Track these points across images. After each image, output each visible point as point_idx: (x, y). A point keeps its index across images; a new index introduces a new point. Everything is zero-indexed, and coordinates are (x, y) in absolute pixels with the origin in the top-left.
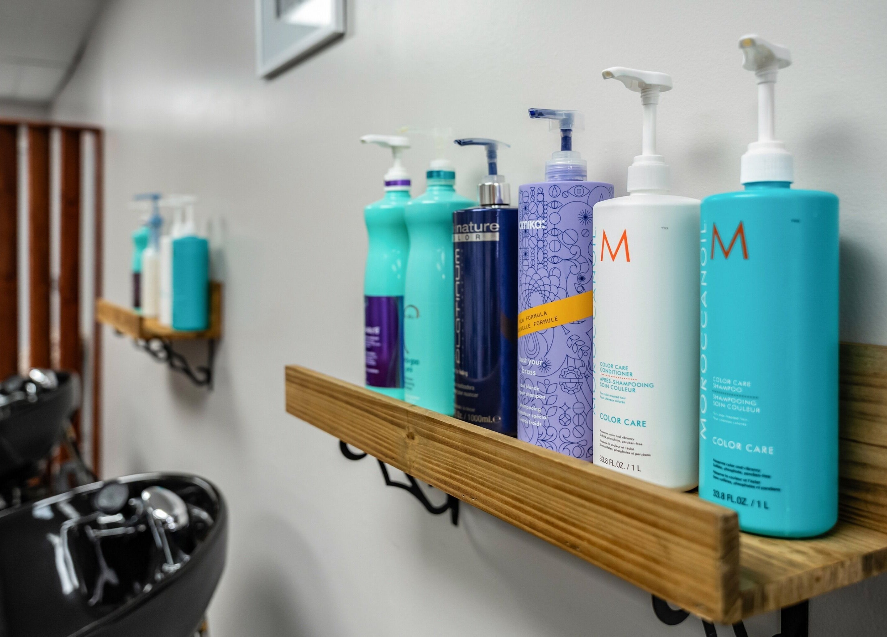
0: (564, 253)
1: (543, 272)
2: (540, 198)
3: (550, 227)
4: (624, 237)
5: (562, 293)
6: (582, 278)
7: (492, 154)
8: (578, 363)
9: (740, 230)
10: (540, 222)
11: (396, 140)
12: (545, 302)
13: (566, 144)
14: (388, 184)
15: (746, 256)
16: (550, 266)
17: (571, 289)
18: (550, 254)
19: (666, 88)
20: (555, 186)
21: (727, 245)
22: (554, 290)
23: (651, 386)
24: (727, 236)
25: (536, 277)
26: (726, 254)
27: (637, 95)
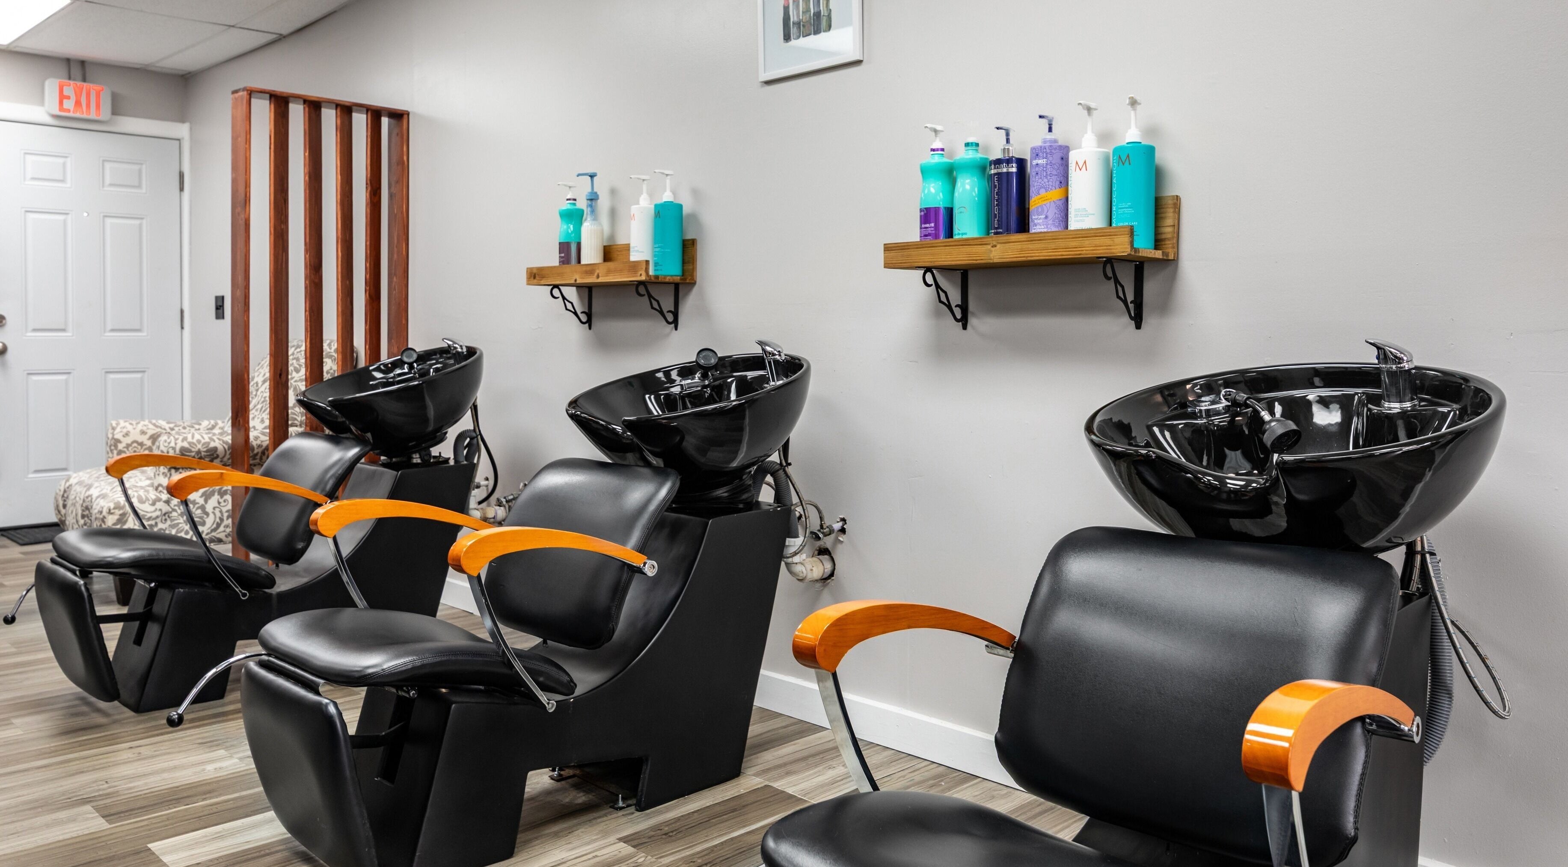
0: (1055, 172)
1: (1046, 180)
2: (1045, 150)
3: (1049, 162)
4: (1085, 162)
5: (1054, 188)
6: (1061, 183)
7: (1008, 134)
8: (1059, 216)
9: (1128, 156)
10: (1044, 160)
11: (939, 128)
12: (1046, 192)
13: (1050, 130)
14: (933, 150)
15: (1130, 164)
16: (1049, 177)
17: (1057, 186)
18: (1049, 173)
19: (1096, 109)
20: (1051, 146)
21: (1123, 161)
22: (1050, 187)
23: (1094, 214)
24: (1123, 158)
25: (1043, 182)
26: (1123, 164)
27: (1086, 112)
